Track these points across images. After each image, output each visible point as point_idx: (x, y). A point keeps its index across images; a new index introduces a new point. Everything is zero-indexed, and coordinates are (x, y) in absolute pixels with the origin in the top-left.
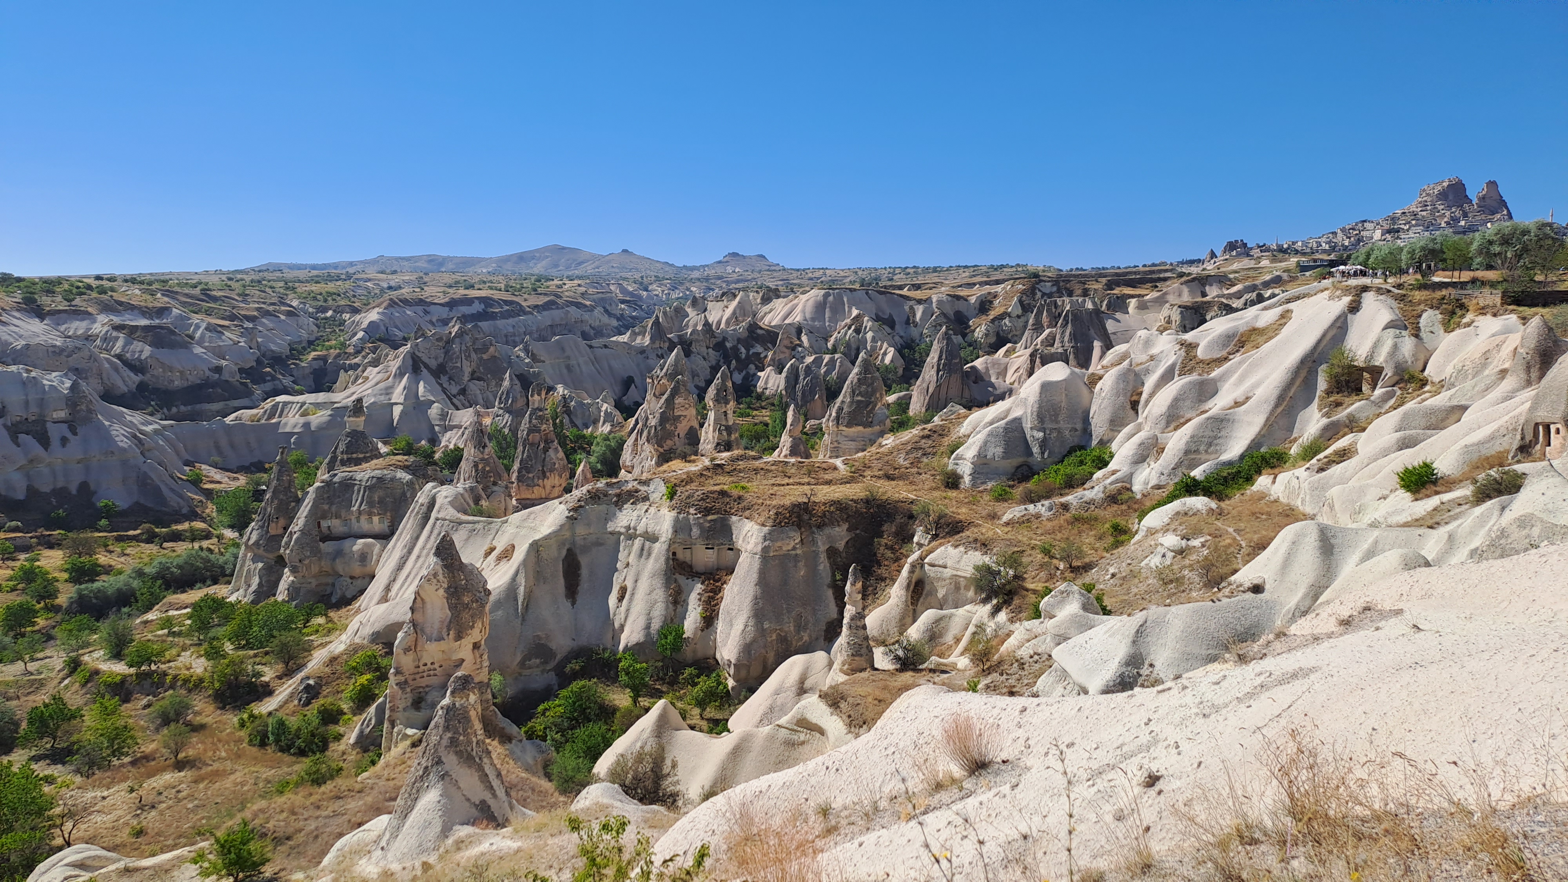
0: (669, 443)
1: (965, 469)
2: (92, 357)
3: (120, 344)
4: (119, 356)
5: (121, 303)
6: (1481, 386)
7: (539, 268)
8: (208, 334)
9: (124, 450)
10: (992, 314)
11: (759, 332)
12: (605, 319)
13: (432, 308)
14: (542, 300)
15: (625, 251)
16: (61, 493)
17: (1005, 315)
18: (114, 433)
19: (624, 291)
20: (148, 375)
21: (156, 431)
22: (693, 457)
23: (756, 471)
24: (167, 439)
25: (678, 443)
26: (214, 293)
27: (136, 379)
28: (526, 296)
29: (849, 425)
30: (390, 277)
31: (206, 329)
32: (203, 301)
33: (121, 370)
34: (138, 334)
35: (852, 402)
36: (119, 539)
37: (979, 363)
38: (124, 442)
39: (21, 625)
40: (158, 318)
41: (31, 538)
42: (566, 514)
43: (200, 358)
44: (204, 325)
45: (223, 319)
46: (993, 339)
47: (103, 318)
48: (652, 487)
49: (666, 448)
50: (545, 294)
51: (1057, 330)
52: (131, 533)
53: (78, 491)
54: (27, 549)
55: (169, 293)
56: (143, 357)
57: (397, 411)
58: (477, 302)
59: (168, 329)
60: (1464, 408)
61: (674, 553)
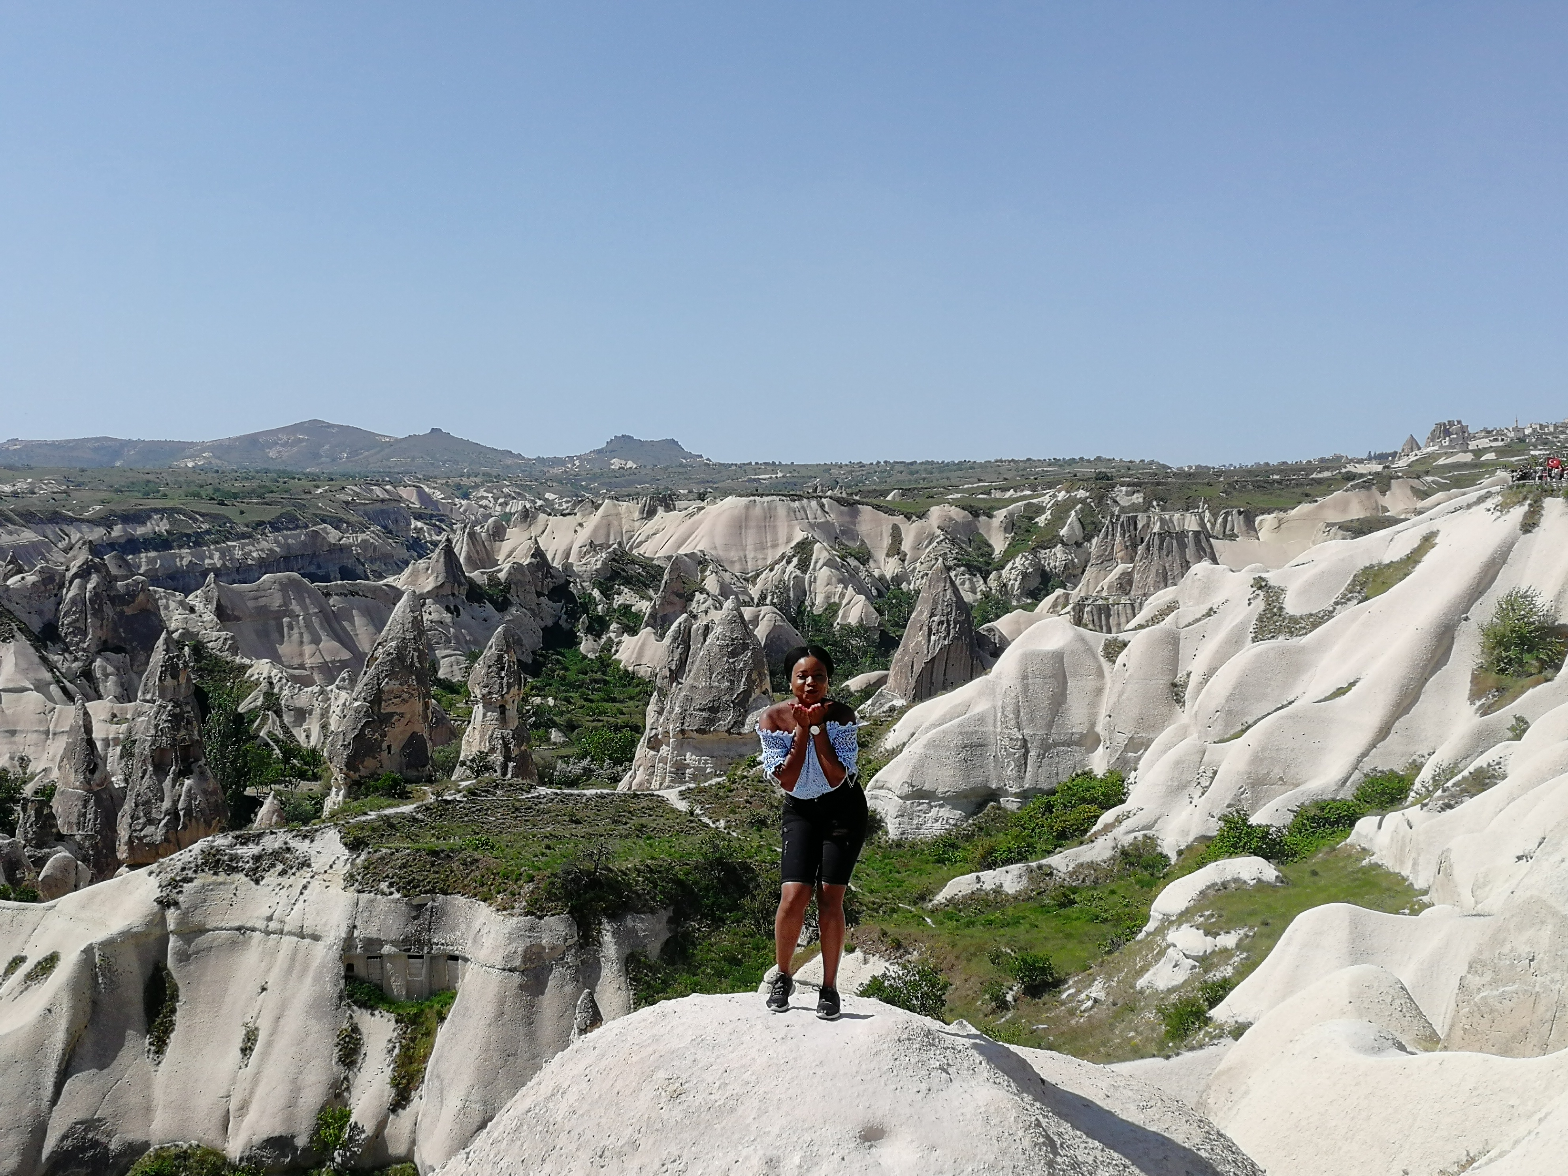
1: (890, 805)
10: (1034, 541)
11: (632, 566)
15: (435, 432)
17: (1056, 541)
19: (423, 497)
25: (390, 763)
37: (1003, 623)
42: (157, 893)
46: (1032, 583)
48: (318, 844)
49: (363, 772)
51: (1136, 567)
61: (350, 967)
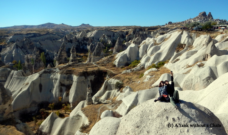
0: (61, 61)
1: (116, 64)
6: (200, 47)
7: (46, 27)
10: (128, 35)
11: (85, 38)
12: (58, 37)
13: (23, 35)
14: (45, 33)
15: (62, 24)
17: (131, 35)
19: (62, 31)
22: (65, 63)
25: (63, 61)
28: (42, 32)
29: (96, 56)
35: (96, 52)
37: (125, 44)
42: (39, 75)
46: (128, 39)
51: (139, 37)
57: (14, 55)
60: (197, 51)
61: (61, 82)
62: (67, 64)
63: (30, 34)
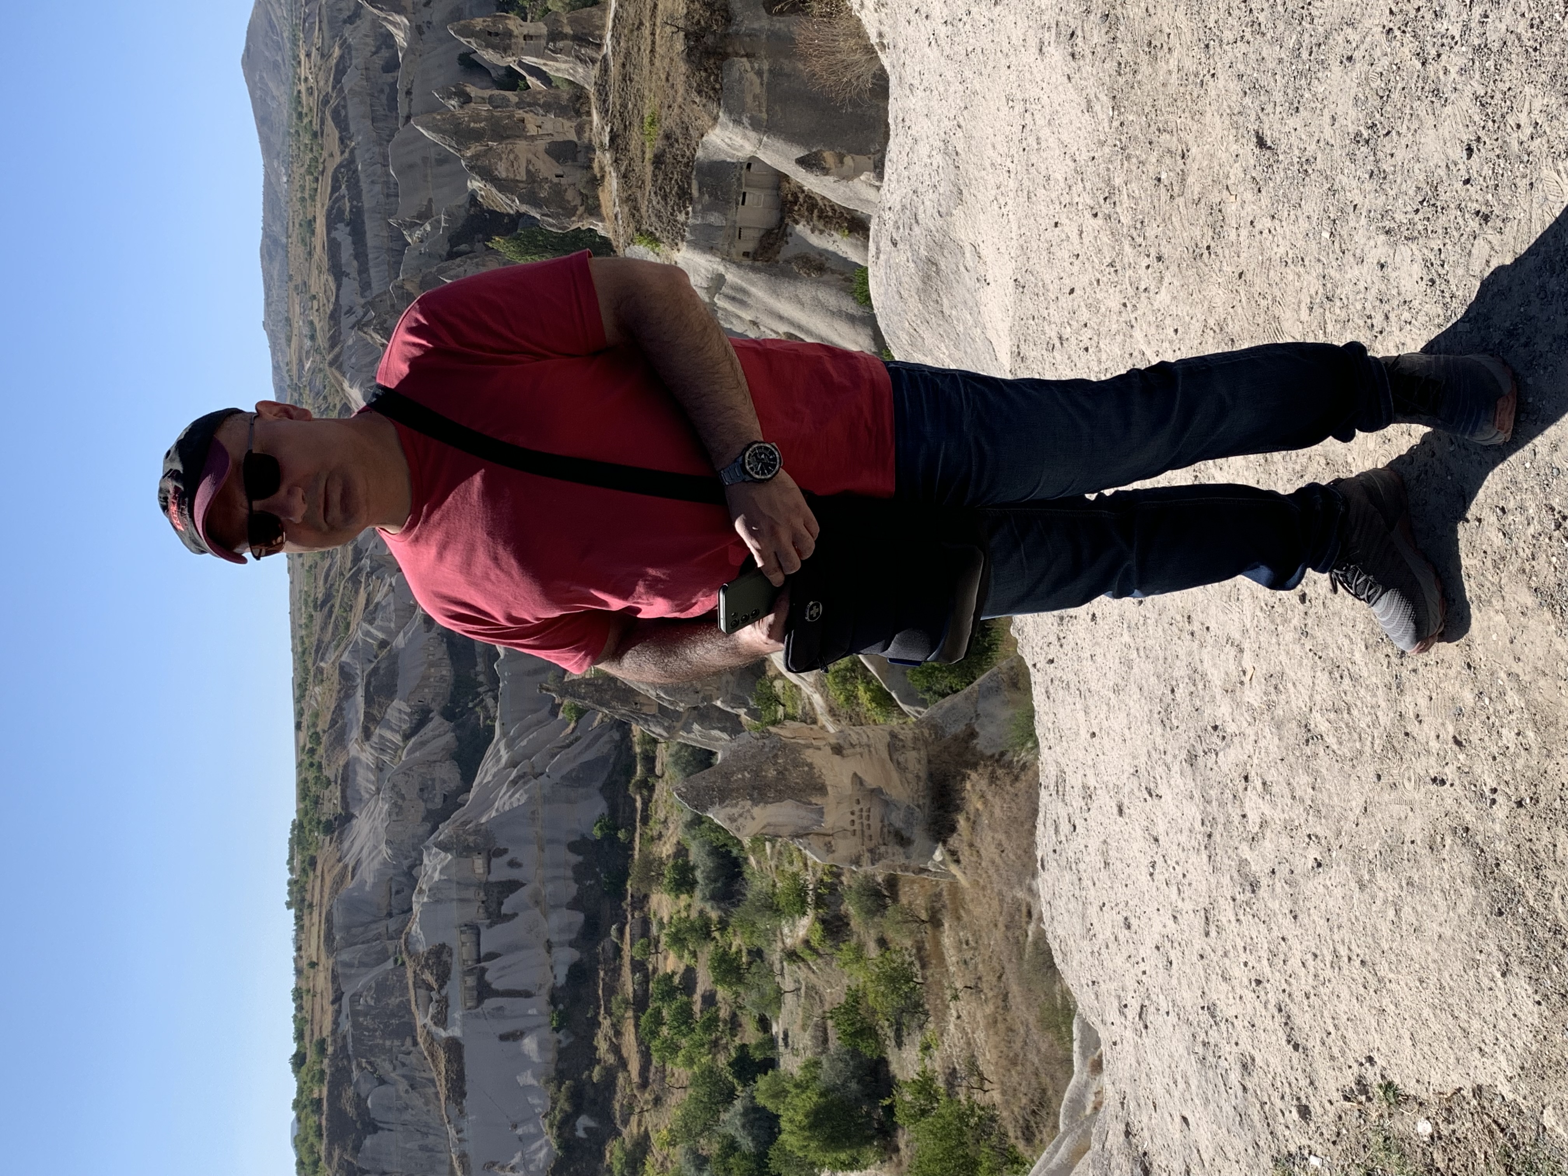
2: (407, 771)
3: (388, 734)
4: (406, 737)
5: (334, 722)
8: (378, 622)
9: (530, 798)
13: (344, 302)
14: (332, 130)
16: (580, 873)
18: (507, 808)
20: (433, 706)
21: (509, 746)
22: (596, 165)
23: (626, 78)
24: (520, 735)
26: (320, 596)
27: (436, 721)
28: (325, 154)
30: (295, 332)
31: (371, 623)
32: (331, 612)
33: (424, 738)
34: (375, 712)
36: (645, 820)
38: (520, 798)
39: (739, 968)
40: (354, 680)
41: (633, 916)
43: (410, 641)
44: (366, 626)
45: (357, 592)
47: (354, 749)
50: (322, 123)
52: (639, 804)
53: (579, 854)
54: (646, 923)
55: (320, 650)
56: (408, 710)
58: (334, 234)
59: (370, 675)
61: (746, 254)
62: (604, 159)
63: (333, 248)
